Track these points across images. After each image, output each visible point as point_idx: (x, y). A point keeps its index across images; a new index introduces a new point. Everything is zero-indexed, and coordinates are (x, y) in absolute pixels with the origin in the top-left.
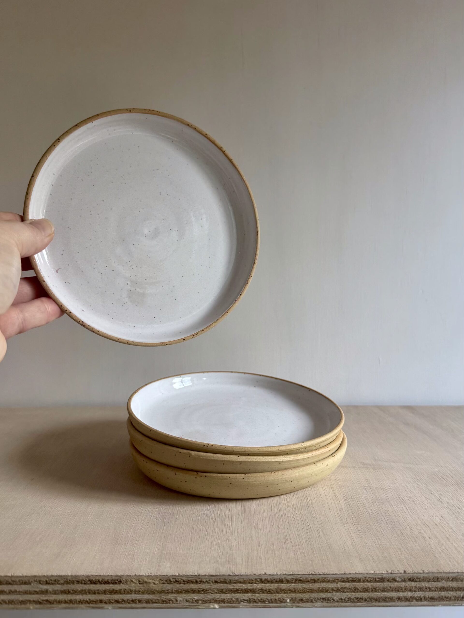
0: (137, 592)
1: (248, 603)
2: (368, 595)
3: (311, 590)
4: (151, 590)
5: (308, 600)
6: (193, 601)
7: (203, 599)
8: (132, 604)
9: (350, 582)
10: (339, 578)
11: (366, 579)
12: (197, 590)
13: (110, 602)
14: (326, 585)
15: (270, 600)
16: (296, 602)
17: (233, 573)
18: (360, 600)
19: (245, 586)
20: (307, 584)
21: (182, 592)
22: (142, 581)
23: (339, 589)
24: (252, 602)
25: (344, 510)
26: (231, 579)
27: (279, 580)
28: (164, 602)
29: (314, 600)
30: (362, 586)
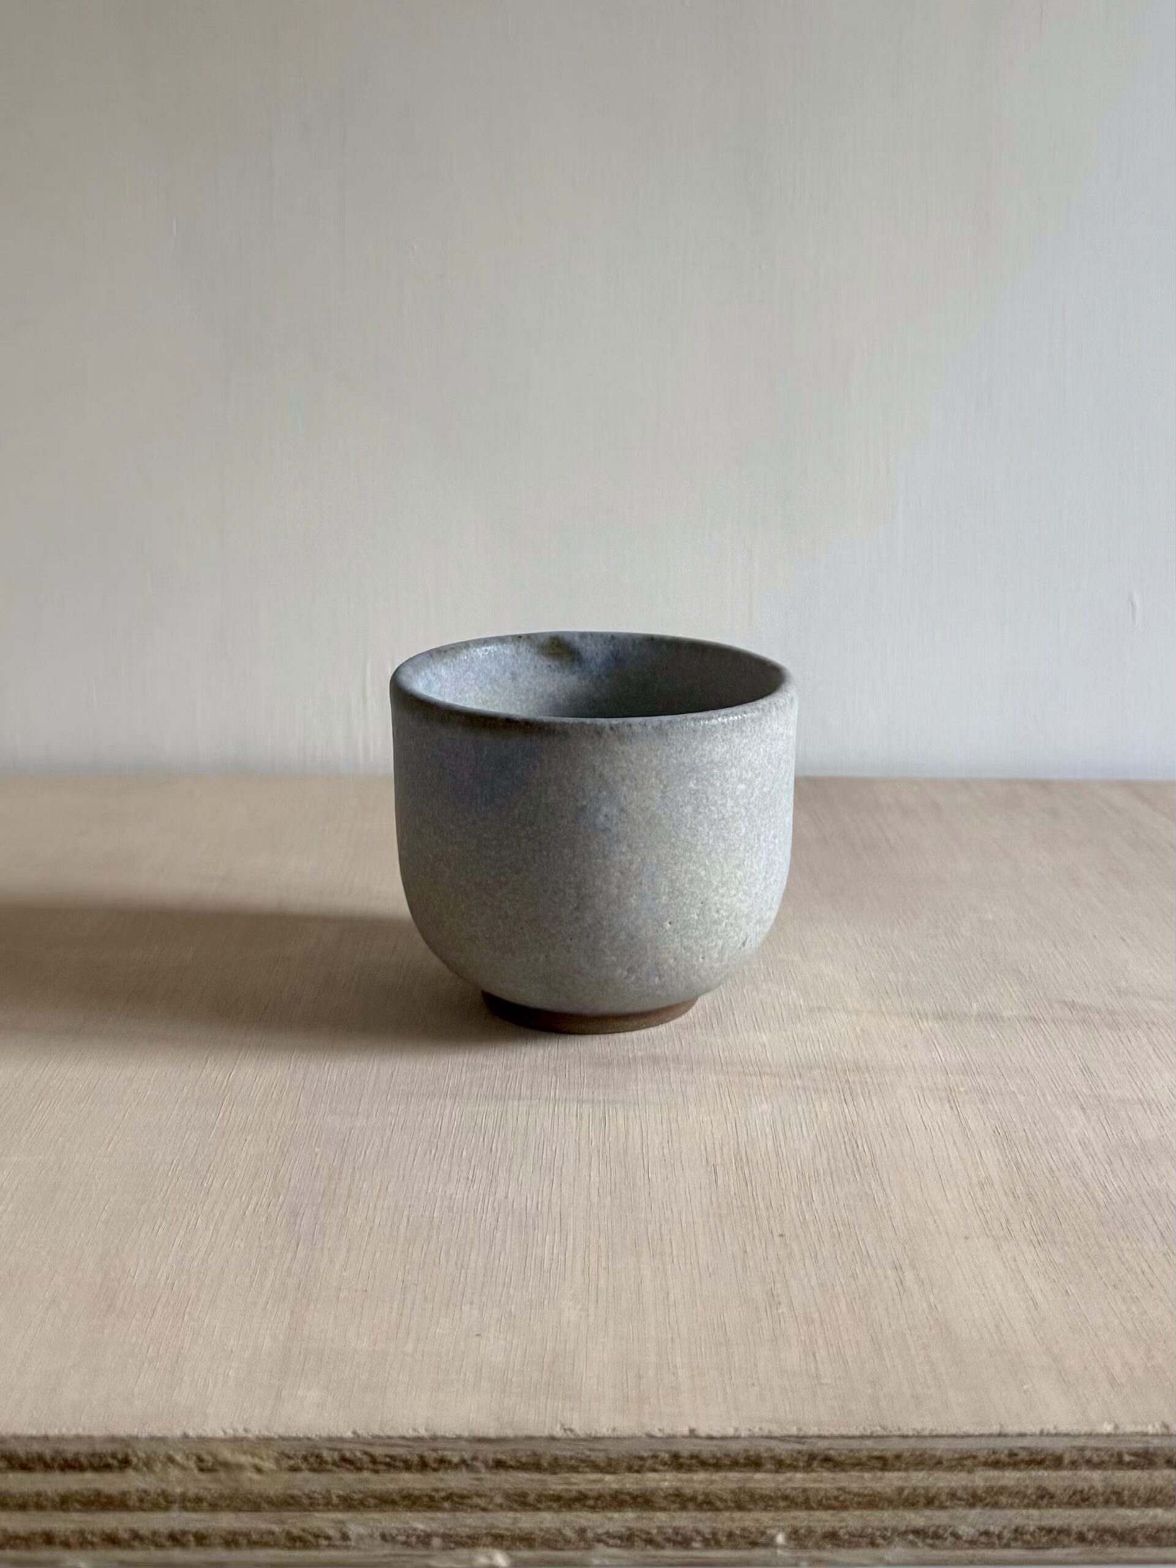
0: (194, 1503)
1: (625, 1547)
2: (1089, 1517)
3: (868, 1498)
4: (245, 1495)
5: (855, 1536)
6: (408, 1537)
7: (447, 1531)
8: (168, 1548)
9: (1022, 1466)
10: (979, 1450)
11: (1083, 1457)
12: (427, 1495)
13: (83, 1541)
14: (927, 1479)
15: (710, 1537)
16: (811, 1545)
17: (565, 1430)
18: (1058, 1538)
19: (611, 1482)
20: (857, 1474)
21: (366, 1503)
22: (210, 1458)
23: (980, 1496)
24: (638, 1543)
25: (997, 1185)
26: (558, 1452)
27: (746, 1459)
28: (295, 1541)
29: (880, 1536)
30: (1067, 1483)
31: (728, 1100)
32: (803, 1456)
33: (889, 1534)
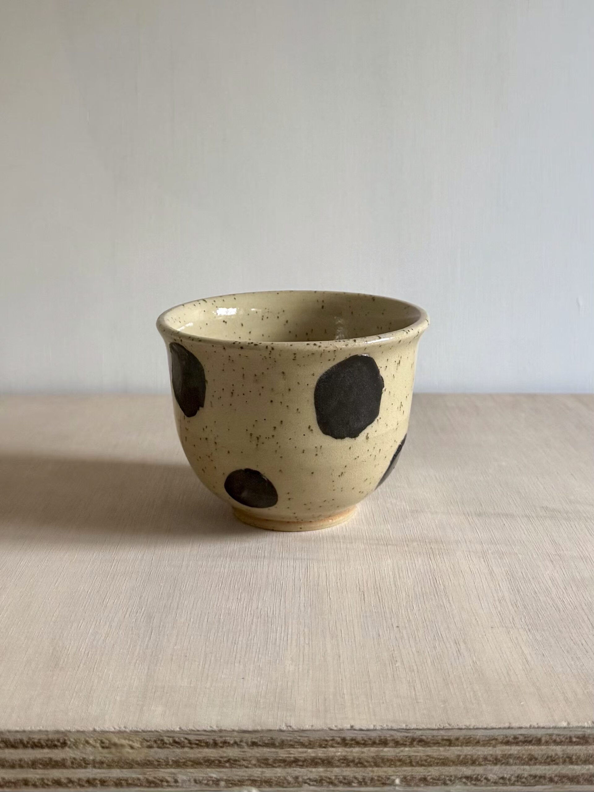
0: (100, 764)
1: (318, 785)
2: (555, 770)
3: (442, 761)
4: (126, 760)
5: (435, 780)
6: (208, 781)
7: (228, 778)
8: (87, 787)
9: (520, 744)
10: (498, 735)
11: (551, 740)
12: (217, 760)
13: (43, 784)
14: (472, 751)
15: (361, 781)
16: (413, 784)
17: (287, 726)
18: (539, 780)
19: (311, 753)
20: (436, 748)
21: (186, 764)
22: (107, 742)
23: (499, 759)
24: (325, 784)
25: (508, 600)
26: (284, 738)
27: (379, 741)
28: (151, 783)
29: (448, 780)
30: (544, 752)
31: (370, 558)
32: (409, 739)
33: (453, 779)
